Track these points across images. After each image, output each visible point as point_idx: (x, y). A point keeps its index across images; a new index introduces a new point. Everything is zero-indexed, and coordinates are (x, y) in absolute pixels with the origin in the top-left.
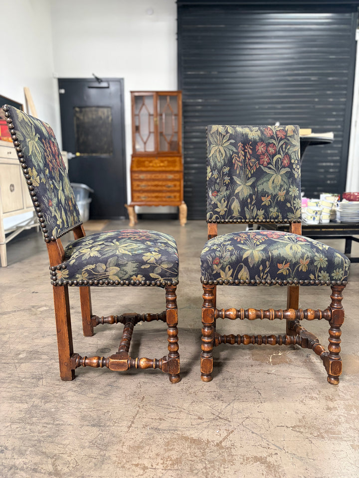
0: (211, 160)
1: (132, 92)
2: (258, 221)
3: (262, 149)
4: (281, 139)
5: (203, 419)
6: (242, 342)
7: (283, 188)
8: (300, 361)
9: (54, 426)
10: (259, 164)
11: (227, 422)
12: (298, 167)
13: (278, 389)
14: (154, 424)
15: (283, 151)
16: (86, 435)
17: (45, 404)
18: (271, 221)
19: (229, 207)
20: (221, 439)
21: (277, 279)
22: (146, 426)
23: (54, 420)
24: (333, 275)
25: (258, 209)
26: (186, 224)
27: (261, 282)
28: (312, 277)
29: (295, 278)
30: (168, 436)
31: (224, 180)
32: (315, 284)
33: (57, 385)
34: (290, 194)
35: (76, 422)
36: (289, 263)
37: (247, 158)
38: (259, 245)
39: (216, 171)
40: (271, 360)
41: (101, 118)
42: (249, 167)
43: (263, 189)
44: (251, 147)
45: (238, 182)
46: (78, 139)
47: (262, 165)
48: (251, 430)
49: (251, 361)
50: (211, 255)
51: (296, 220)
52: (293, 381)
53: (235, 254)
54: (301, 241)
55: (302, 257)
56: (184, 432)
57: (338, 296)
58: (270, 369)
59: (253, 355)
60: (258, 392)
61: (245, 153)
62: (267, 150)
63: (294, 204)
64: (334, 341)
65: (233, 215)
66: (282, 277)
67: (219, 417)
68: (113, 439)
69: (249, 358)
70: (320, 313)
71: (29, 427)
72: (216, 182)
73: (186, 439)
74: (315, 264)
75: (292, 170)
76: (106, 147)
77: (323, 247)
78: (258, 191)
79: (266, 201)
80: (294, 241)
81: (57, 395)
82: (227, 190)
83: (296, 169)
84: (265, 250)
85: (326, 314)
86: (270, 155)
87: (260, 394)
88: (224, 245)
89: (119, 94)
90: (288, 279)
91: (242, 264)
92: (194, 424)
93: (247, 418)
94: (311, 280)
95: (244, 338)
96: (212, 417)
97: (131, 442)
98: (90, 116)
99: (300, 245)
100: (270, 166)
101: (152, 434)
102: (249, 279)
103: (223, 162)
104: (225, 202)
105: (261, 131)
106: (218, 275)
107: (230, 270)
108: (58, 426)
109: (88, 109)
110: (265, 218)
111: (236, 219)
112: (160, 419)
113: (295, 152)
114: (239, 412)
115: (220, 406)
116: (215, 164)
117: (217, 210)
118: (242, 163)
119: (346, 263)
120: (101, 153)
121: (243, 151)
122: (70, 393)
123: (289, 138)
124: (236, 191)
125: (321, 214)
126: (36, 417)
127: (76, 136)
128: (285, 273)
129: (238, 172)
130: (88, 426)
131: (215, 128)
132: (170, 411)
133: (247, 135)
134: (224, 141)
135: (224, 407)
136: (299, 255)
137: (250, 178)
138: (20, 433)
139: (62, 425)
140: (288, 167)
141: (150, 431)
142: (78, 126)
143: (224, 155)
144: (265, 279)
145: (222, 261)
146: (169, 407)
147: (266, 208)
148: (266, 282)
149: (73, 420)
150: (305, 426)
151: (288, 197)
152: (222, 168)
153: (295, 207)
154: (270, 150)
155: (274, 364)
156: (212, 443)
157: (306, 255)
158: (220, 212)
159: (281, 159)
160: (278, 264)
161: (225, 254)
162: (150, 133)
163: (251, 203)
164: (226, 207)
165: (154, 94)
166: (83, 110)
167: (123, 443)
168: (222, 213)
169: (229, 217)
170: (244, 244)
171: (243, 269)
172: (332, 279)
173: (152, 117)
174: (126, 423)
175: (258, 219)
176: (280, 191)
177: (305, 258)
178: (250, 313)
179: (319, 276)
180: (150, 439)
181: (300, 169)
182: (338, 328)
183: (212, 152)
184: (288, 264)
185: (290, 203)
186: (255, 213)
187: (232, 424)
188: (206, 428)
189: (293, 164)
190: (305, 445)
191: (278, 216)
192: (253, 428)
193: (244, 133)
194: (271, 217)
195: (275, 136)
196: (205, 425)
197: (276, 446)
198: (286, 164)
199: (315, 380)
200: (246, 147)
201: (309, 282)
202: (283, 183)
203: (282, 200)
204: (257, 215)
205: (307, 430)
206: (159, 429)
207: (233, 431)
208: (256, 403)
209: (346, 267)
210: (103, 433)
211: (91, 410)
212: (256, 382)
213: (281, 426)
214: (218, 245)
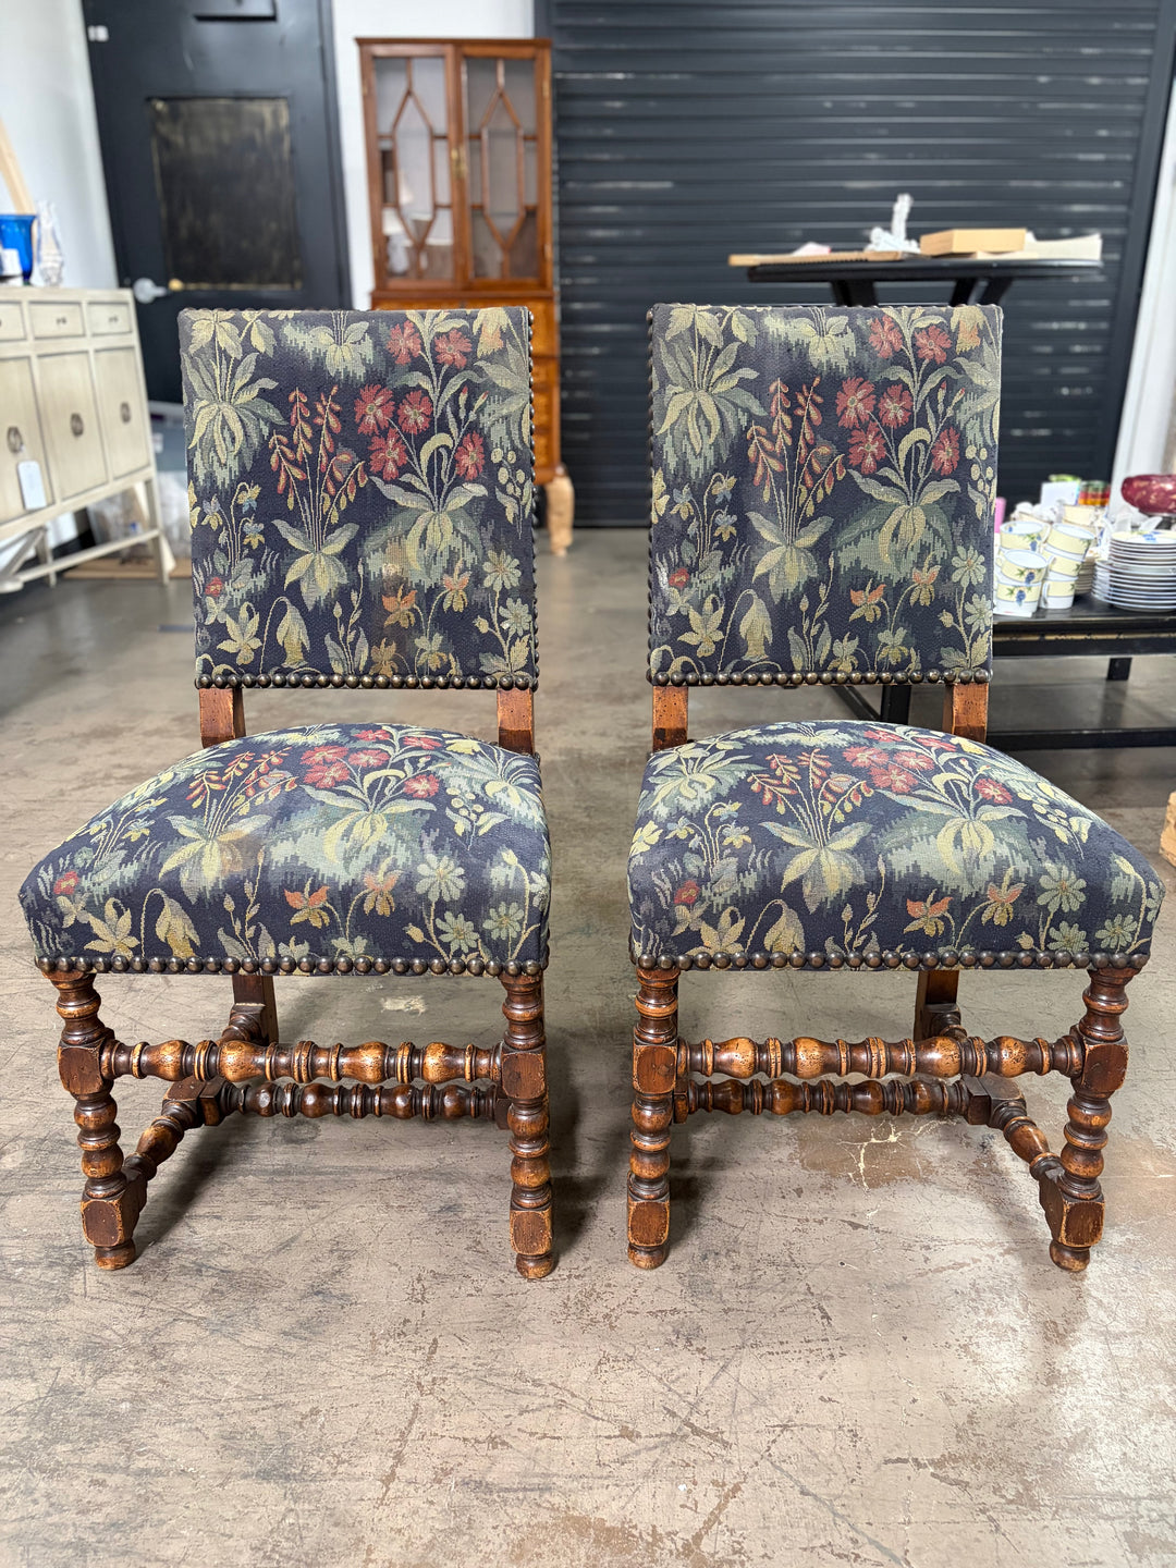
0: (668, 447)
1: (362, 42)
2: (834, 679)
3: (860, 406)
4: (933, 366)
5: (639, 1436)
6: (768, 1106)
7: (929, 557)
8: (961, 1166)
9: (131, 1479)
10: (846, 464)
11: (716, 1448)
12: (990, 473)
13: (888, 1294)
14: (471, 1464)
15: (935, 412)
16: (241, 1517)
17: (95, 1383)
18: (879, 678)
19: (729, 626)
20: (699, 1525)
21: (902, 950)
22: (446, 1473)
23: (130, 1450)
24: (1099, 935)
25: (837, 636)
26: (569, 549)
27: (845, 960)
28: (1026, 941)
29: (968, 947)
30: (521, 1517)
31: (715, 527)
32: (1036, 964)
33: (136, 1293)
34: (955, 577)
35: (201, 1457)
36: (947, 900)
37: (801, 443)
38: (840, 826)
39: (686, 489)
40: (862, 1165)
41: (251, 141)
42: (808, 478)
43: (858, 561)
44: (819, 400)
45: (766, 535)
46: (172, 225)
47: (858, 468)
48: (797, 1482)
49: (795, 1173)
50: (667, 870)
51: (971, 673)
52: (937, 1259)
53: (754, 866)
54: (992, 802)
55: (996, 879)
56: (573, 1498)
57: (1107, 1002)
58: (860, 1205)
59: (803, 1143)
60: (821, 1309)
61: (797, 421)
62: (876, 411)
63: (966, 614)
64: (1082, 1141)
65: (745, 658)
66: (920, 942)
67: (691, 1426)
68: (335, 1533)
69: (790, 1157)
70: (1045, 1054)
71: (42, 1485)
72: (683, 535)
73: (581, 1526)
74: (1041, 901)
75: (964, 489)
76: (276, 256)
77: (1069, 827)
78: (837, 567)
79: (866, 604)
80: (966, 803)
81: (136, 1340)
82: (724, 563)
83: (980, 485)
84: (863, 850)
85: (1063, 1055)
86: (887, 429)
87: (829, 1318)
88: (715, 822)
89: (317, 43)
90: (941, 950)
91: (780, 902)
92: (605, 1459)
93: (785, 1427)
94: (1023, 950)
95: (773, 1093)
96: (668, 1426)
97: (395, 1547)
98: (211, 134)
99: (992, 825)
100: (887, 472)
101: (466, 1508)
102: (802, 948)
103: (710, 454)
104: (716, 608)
105: (857, 331)
106: (694, 938)
107: (734, 920)
108: (145, 1479)
109: (199, 106)
110: (862, 668)
111: (756, 670)
112: (493, 1441)
113: (980, 415)
114: (758, 1402)
115: (693, 1372)
116: (683, 464)
117: (687, 638)
118: (781, 459)
119: (1149, 896)
120: (261, 282)
121: (789, 412)
122: (182, 1331)
123: (961, 360)
124: (760, 570)
125: (1044, 580)
126: (67, 1441)
127: (163, 212)
128: (930, 931)
129: (766, 497)
130: (246, 1476)
131: (683, 316)
132: (524, 1401)
133: (802, 350)
134: (717, 373)
135: (705, 1383)
136: (987, 869)
137: (811, 519)
138: (12, 1514)
139: (159, 1473)
140: (954, 476)
141: (458, 1497)
142: (168, 174)
143: (716, 427)
144: (860, 949)
145: (706, 893)
146: (520, 1385)
147: (865, 633)
148: (864, 960)
149: (194, 1454)
150: (975, 1457)
151: (946, 590)
152: (707, 477)
153: (968, 628)
154: (887, 411)
155: (875, 1181)
156: (668, 1544)
157: (1010, 872)
158: (698, 646)
159: (927, 446)
160: (909, 903)
161: (718, 864)
162: (436, 207)
163: (810, 613)
164: (722, 628)
165: (449, 50)
166: (183, 107)
167: (369, 1551)
168: (706, 650)
169: (731, 665)
170: (788, 819)
171: (783, 919)
172: (1094, 946)
173: (441, 146)
174: (374, 1463)
175: (835, 670)
176: (920, 568)
177: (1006, 880)
178: (802, 1056)
179: (1049, 939)
180: (458, 1531)
181: (995, 482)
182: (1102, 1104)
183: (672, 416)
184: (944, 904)
185: (953, 612)
186: (826, 651)
187: (733, 1455)
188: (646, 1476)
189: (971, 462)
190: (977, 1540)
191: (908, 660)
192: (806, 1470)
193: (793, 341)
194: (880, 665)
195: (910, 354)
196: (643, 1462)
197: (879, 1547)
198: (946, 466)
199: (1008, 1252)
200: (801, 399)
201: (1015, 959)
202: (929, 539)
203: (925, 601)
204: (831, 656)
205: (982, 1477)
206: (489, 1488)
207: (736, 1488)
208: (812, 1359)
209: (1148, 910)
210: (299, 1507)
211: (254, 1405)
212: (813, 1267)
213: (899, 1460)
214: (690, 817)
